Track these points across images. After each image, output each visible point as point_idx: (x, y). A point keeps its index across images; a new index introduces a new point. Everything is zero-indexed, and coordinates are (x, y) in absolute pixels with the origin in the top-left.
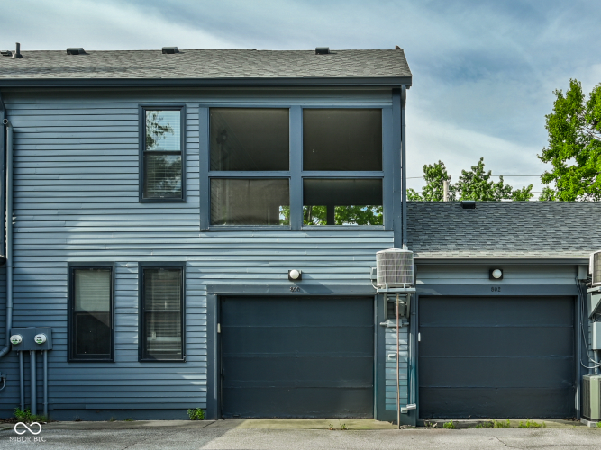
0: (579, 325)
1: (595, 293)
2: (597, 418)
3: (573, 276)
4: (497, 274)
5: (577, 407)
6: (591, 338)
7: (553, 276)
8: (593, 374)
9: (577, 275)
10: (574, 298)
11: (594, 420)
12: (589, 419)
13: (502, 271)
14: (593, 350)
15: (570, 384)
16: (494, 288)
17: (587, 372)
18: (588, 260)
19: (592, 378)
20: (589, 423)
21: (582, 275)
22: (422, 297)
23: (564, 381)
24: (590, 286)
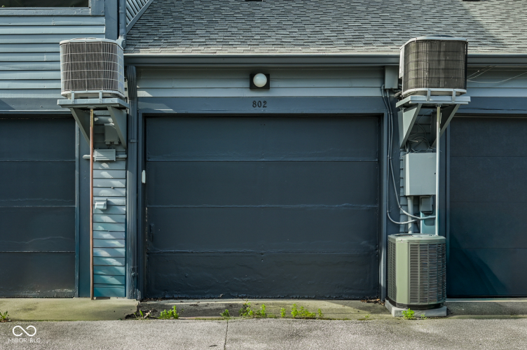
0: (385, 157)
1: (407, 107)
2: (405, 302)
3: (378, 84)
4: (260, 80)
5: (382, 282)
6: (404, 178)
7: (347, 84)
8: (406, 233)
9: (384, 83)
10: (379, 117)
11: (401, 306)
12: (394, 304)
13: (268, 76)
14: (406, 197)
15: (372, 247)
16: (256, 103)
17: (397, 230)
18: (398, 57)
19: (398, 239)
20: (394, 309)
21: (390, 83)
22: (148, 117)
23: (364, 243)
24: (400, 98)
